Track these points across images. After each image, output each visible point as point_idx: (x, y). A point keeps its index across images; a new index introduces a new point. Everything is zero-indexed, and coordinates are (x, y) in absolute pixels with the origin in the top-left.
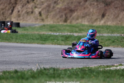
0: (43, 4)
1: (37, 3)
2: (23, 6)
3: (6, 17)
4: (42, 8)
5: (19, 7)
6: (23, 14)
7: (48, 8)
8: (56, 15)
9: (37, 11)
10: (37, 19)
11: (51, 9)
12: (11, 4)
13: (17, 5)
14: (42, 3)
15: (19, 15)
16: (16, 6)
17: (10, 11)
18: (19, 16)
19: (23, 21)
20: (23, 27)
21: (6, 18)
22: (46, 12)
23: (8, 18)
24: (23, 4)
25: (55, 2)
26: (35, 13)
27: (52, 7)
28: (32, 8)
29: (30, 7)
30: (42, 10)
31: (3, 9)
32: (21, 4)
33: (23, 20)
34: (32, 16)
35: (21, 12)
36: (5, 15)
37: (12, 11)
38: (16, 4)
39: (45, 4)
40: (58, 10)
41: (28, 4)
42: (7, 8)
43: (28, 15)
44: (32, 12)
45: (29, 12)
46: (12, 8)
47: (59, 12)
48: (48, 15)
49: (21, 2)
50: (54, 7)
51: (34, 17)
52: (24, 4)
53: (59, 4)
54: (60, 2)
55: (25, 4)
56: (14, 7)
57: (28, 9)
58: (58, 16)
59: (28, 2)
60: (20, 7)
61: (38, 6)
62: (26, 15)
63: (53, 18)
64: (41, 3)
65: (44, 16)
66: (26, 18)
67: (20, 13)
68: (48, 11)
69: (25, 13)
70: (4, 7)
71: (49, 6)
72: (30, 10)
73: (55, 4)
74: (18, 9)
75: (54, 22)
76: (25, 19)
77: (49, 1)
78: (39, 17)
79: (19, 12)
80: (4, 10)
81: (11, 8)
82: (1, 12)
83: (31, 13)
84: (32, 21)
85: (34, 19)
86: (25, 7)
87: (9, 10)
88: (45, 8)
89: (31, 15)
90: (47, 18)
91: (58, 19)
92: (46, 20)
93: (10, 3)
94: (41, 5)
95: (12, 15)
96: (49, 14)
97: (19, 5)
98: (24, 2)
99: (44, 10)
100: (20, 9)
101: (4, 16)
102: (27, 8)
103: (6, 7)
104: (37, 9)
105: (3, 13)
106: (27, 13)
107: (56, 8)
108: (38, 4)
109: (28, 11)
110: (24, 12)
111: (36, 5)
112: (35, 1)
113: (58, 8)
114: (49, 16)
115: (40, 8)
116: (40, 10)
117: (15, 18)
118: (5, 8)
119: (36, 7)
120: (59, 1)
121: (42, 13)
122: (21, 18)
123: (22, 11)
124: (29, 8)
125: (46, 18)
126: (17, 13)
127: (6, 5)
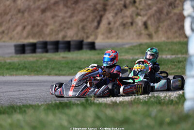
0: (150, 9)
1: (141, 7)
2: (116, 14)
3: (87, 33)
4: (149, 15)
5: (109, 16)
6: (117, 28)
7: (158, 14)
8: (172, 26)
9: (140, 21)
10: (140, 35)
11: (163, 16)
12: (96, 12)
13: (107, 13)
14: (149, 6)
15: (110, 29)
16: (104, 14)
17: (95, 24)
18: (110, 31)
19: (118, 39)
20: (100, 50)
21: (89, 35)
22: (155, 21)
23: (91, 35)
24: (116, 11)
25: (170, 4)
26: (137, 24)
27: (165, 12)
28: (132, 17)
29: (129, 15)
30: (149, 18)
31: (82, 21)
32: (114, 10)
33: (117, 37)
34: (132, 30)
35: (112, 23)
36: (86, 31)
37: (99, 23)
38: (105, 10)
39: (155, 8)
40: (175, 18)
41: (125, 10)
42: (90, 19)
43: (124, 28)
44: (132, 24)
45: (127, 23)
46: (98, 18)
47: (177, 20)
48: (159, 26)
49: (114, 7)
50: (168, 13)
51: (135, 31)
52: (118, 10)
53: (177, 7)
54: (178, 4)
55: (120, 10)
56: (101, 17)
57: (125, 19)
58: (175, 28)
59: (125, 6)
60: (112, 16)
61: (142, 13)
62: (121, 28)
63: (166, 32)
64: (147, 8)
65: (152, 29)
66: (123, 34)
67: (111, 26)
68: (159, 20)
69: (120, 25)
70: (84, 17)
71: (160, 11)
72: (129, 20)
73: (171, 8)
74: (108, 18)
75: (168, 38)
76: (120, 35)
77: (161, 3)
78: (143, 32)
79: (109, 24)
80: (85, 23)
81: (96, 17)
82: (80, 26)
83: (129, 24)
84: (133, 39)
85: (135, 34)
86: (119, 16)
87: (93, 21)
88: (154, 15)
89: (130, 28)
90: (157, 31)
91: (175, 32)
92: (155, 36)
93: (95, 9)
94: (147, 10)
95: (99, 30)
96: (161, 25)
97: (110, 13)
98: (118, 7)
99: (152, 19)
100: (111, 19)
101: (84, 33)
102: (123, 17)
103: (89, 16)
104: (139, 17)
105: (83, 28)
106: (124, 25)
107: (172, 14)
108: (141, 9)
109: (125, 22)
110: (118, 23)
111: (139, 11)
112: (137, 4)
113: (175, 14)
114: (160, 29)
115: (146, 15)
116: (145, 19)
117: (103, 34)
118: (86, 19)
119: (138, 14)
120: (177, 2)
121: (149, 23)
122: (114, 34)
123: (115, 23)
124: (127, 16)
125: (155, 32)
126: (106, 25)
127: (87, 13)
